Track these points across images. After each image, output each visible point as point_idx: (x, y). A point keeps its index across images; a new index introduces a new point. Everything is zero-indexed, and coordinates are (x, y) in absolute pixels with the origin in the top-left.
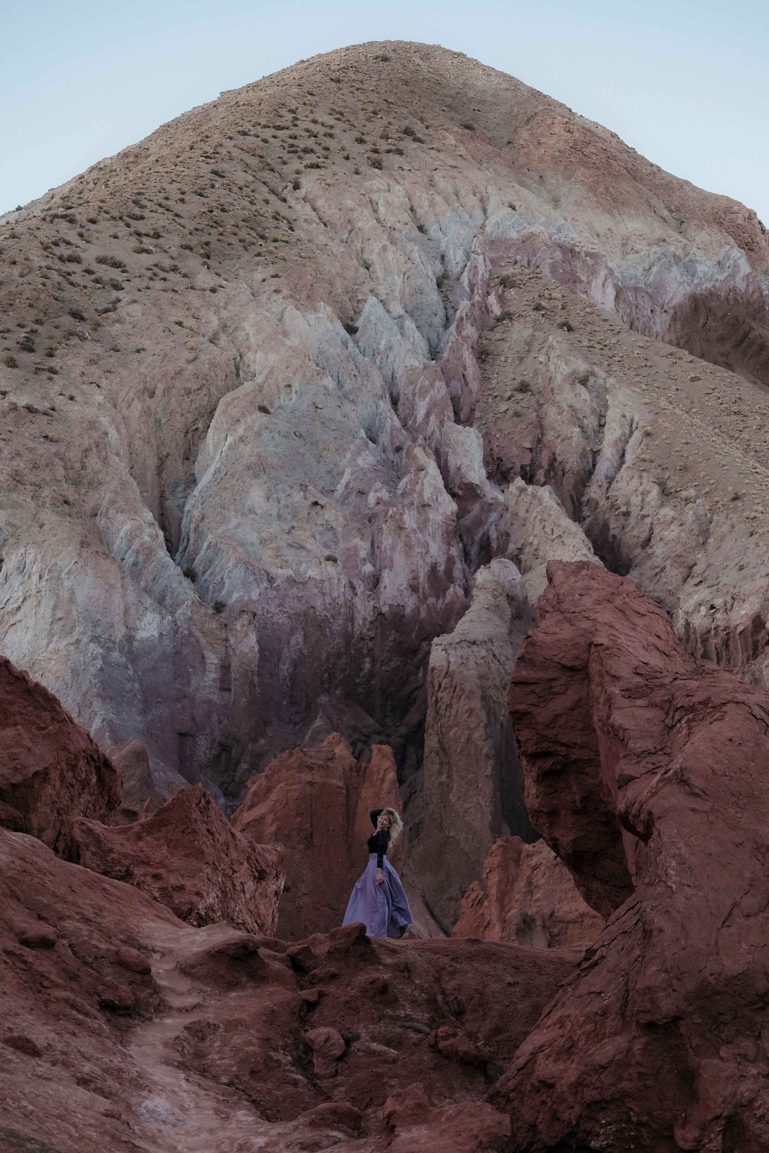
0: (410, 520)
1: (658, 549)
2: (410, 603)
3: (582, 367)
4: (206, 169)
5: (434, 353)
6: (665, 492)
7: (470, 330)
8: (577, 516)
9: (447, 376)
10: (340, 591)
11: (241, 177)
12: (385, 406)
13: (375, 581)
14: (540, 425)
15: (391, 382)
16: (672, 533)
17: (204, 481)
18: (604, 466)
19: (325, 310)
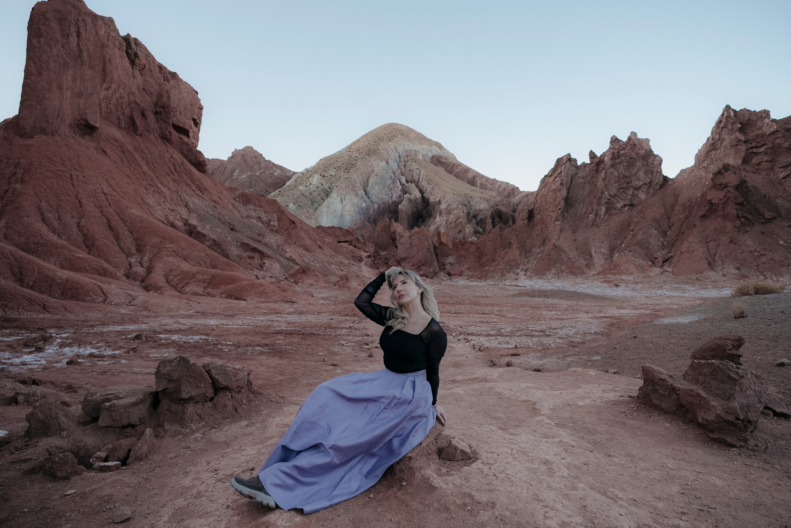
0: (396, 189)
1: (427, 191)
2: (396, 200)
3: (417, 167)
4: (368, 143)
5: (398, 166)
6: (428, 183)
7: (403, 163)
8: (417, 187)
9: (400, 169)
10: (387, 199)
11: (372, 144)
12: (392, 174)
13: (392, 197)
14: (412, 175)
15: (393, 171)
16: (429, 189)
17: (370, 185)
18: (420, 180)
19: (384, 161)
